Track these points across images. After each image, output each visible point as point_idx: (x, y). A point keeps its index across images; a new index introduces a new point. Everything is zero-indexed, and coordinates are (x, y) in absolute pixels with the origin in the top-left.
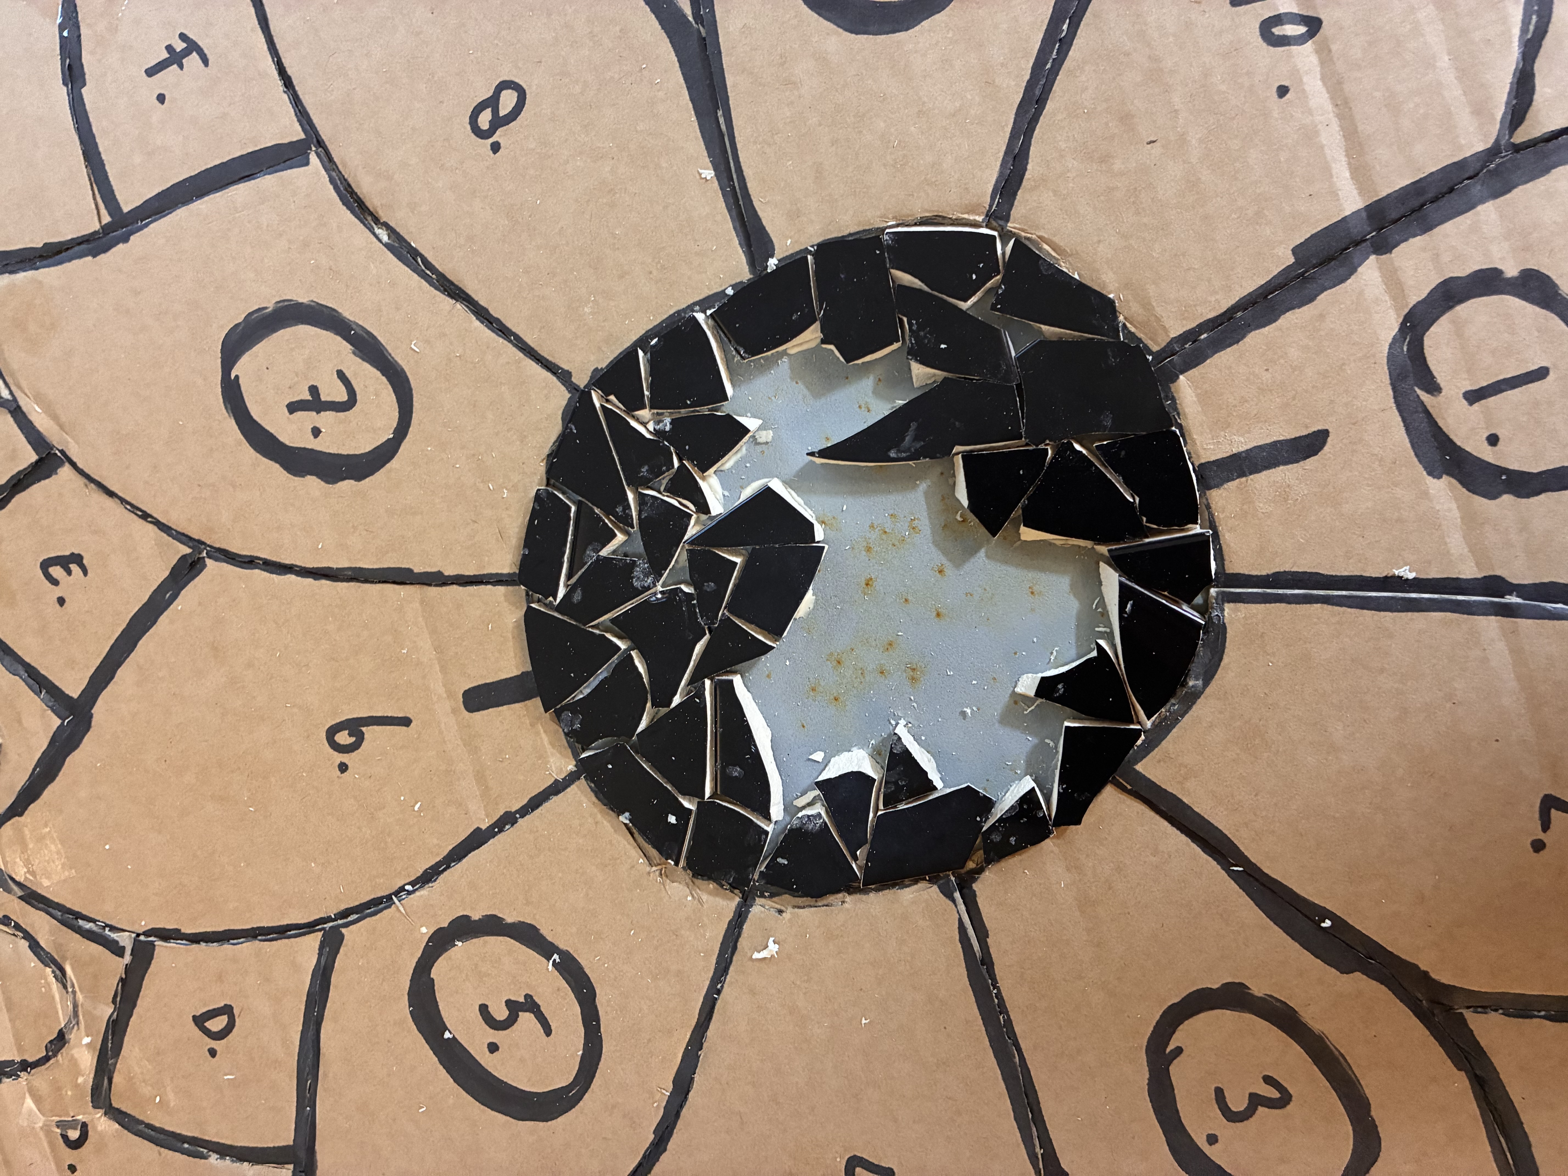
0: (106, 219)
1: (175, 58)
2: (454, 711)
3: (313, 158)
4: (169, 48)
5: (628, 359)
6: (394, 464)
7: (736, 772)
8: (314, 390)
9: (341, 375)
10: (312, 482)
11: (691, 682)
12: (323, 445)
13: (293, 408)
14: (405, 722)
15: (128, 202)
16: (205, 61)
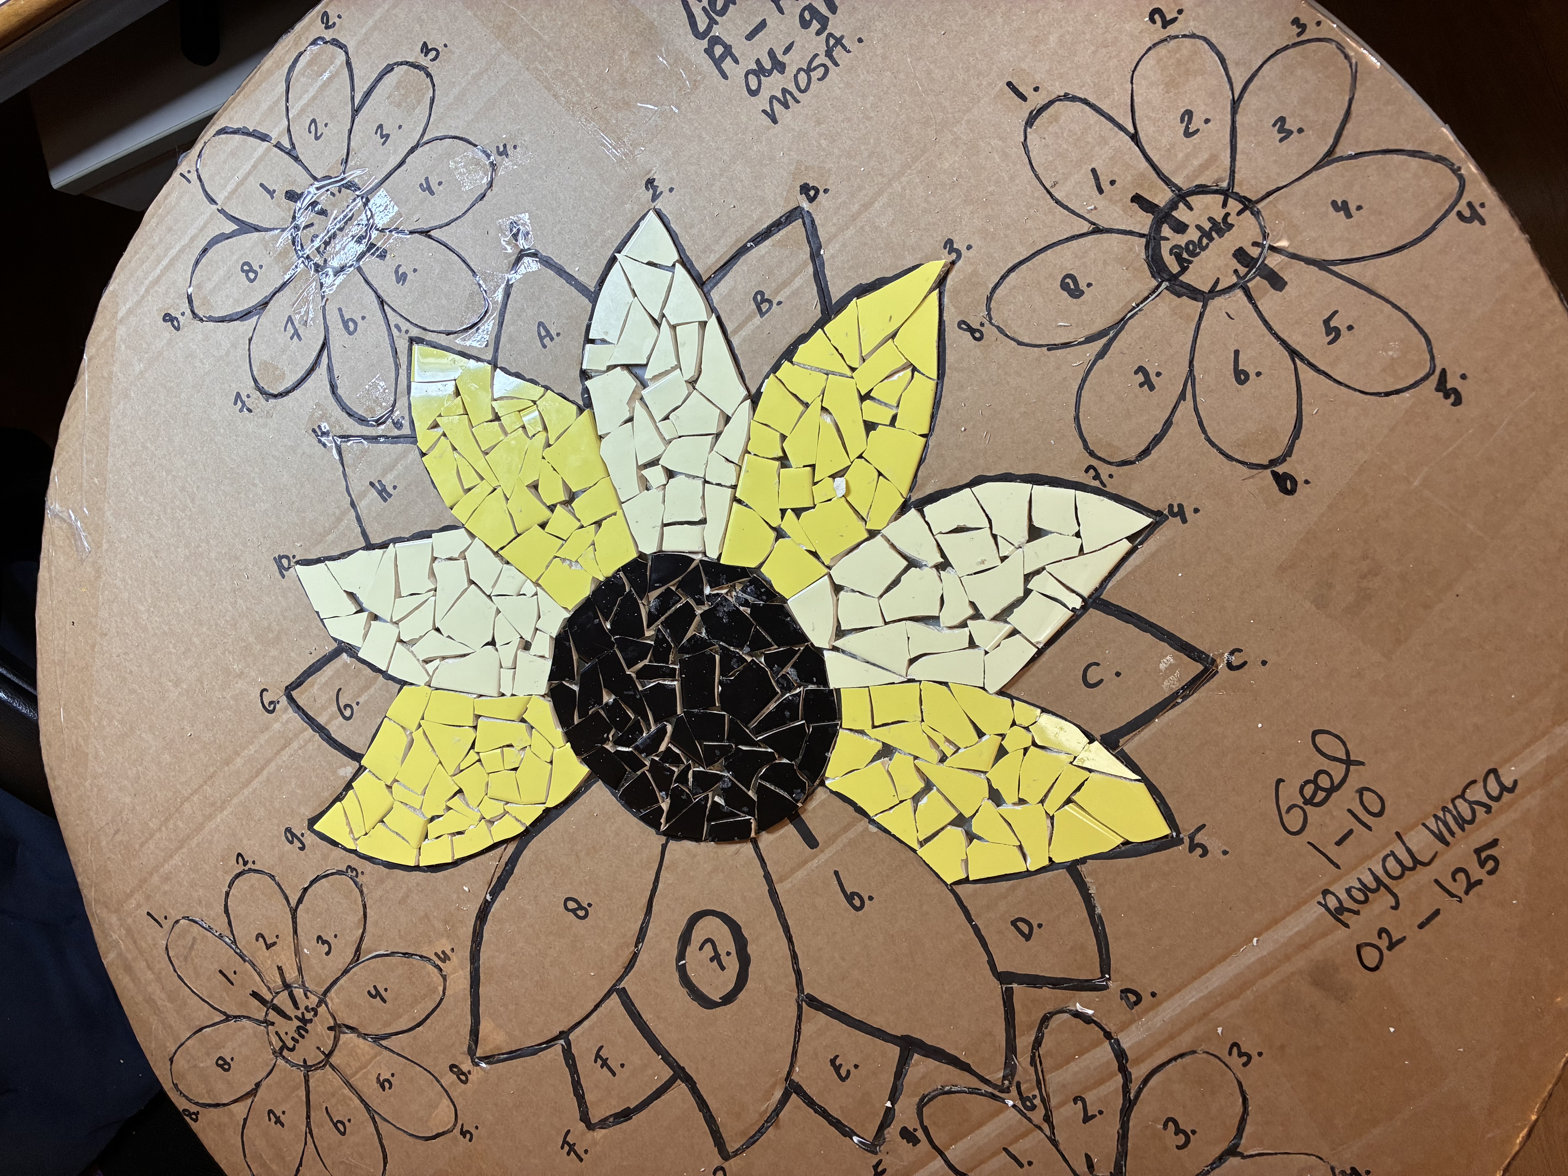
0: (679, 1081)
1: (605, 1063)
2: (822, 851)
3: (621, 986)
4: (602, 1067)
5: (643, 819)
6: (727, 912)
7: (787, 713)
8: (712, 960)
9: (701, 948)
10: (750, 949)
11: (760, 746)
12: (733, 950)
13: (723, 968)
14: (836, 873)
15: (668, 1073)
16: (601, 1048)
